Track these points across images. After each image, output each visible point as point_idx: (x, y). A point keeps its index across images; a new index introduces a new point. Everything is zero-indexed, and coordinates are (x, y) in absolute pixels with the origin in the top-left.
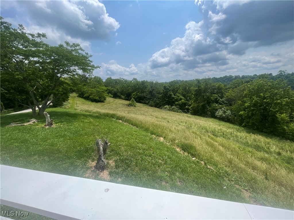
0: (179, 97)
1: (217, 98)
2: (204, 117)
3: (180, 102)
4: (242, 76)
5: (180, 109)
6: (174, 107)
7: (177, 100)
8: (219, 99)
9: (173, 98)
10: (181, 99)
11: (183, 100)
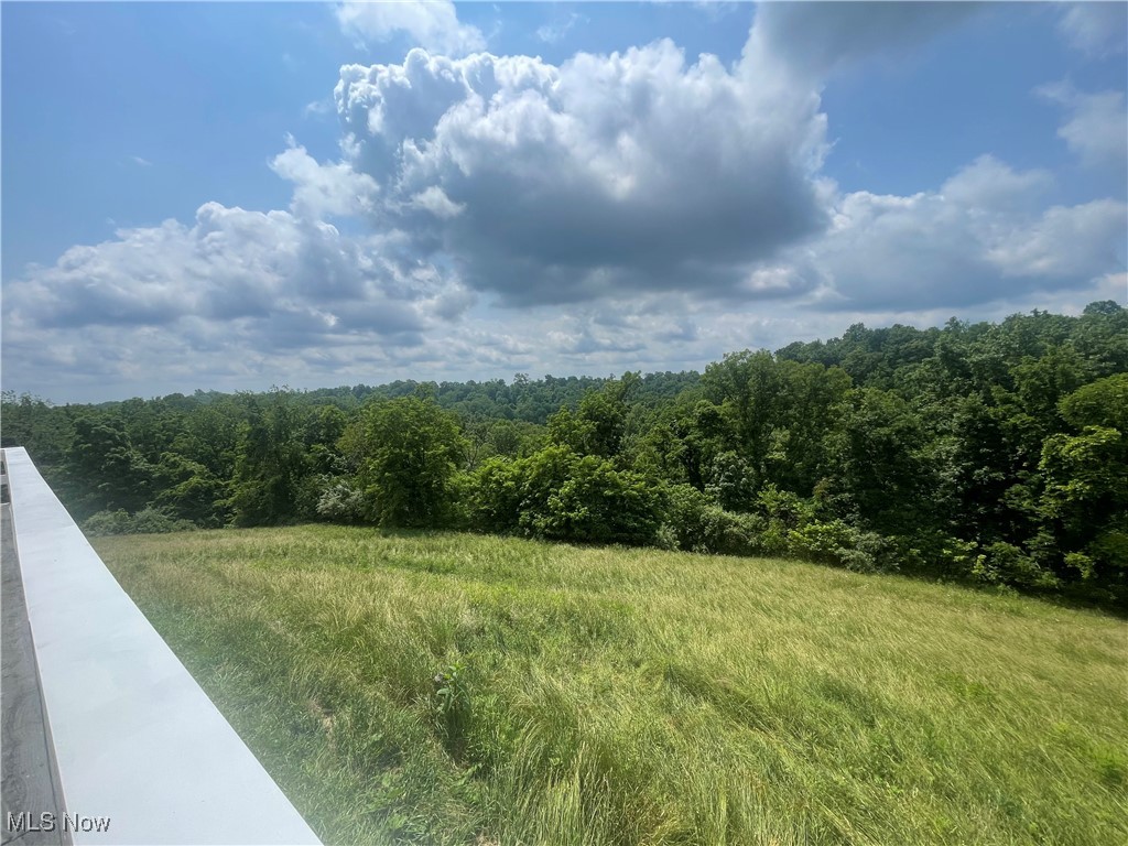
0: (175, 465)
1: (325, 457)
2: (285, 523)
3: (182, 486)
4: (442, 384)
5: (184, 516)
6: (148, 512)
7: (165, 481)
8: (332, 459)
9: (145, 475)
10: (186, 475)
11: (194, 480)
